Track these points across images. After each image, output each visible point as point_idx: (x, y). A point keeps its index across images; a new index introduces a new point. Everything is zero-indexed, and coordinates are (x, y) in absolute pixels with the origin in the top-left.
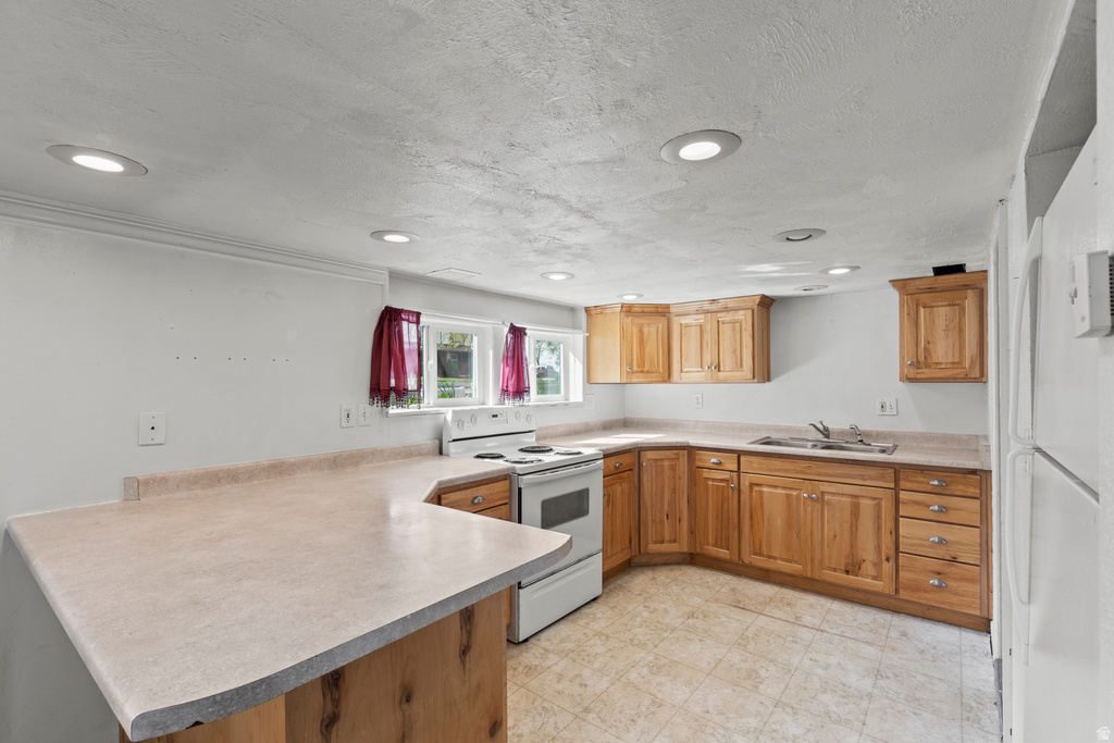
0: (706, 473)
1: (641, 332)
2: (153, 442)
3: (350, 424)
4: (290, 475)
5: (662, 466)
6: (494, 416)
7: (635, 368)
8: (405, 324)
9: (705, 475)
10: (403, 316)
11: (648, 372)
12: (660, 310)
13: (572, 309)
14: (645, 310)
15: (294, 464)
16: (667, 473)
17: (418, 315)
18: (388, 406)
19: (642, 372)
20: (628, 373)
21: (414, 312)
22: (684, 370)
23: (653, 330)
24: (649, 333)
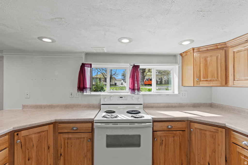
0: (239, 149)
1: (206, 60)
2: (27, 98)
3: (72, 97)
4: (54, 108)
5: (205, 134)
6: (120, 97)
7: (202, 79)
8: (86, 68)
9: (238, 150)
10: (86, 66)
11: (210, 81)
12: (219, 47)
13: (175, 56)
14: (209, 48)
15: (55, 106)
16: (209, 139)
17: (91, 64)
18: (83, 92)
19: (206, 81)
20: (197, 81)
21: (89, 64)
22: (236, 79)
23: (214, 58)
24: (211, 60)
